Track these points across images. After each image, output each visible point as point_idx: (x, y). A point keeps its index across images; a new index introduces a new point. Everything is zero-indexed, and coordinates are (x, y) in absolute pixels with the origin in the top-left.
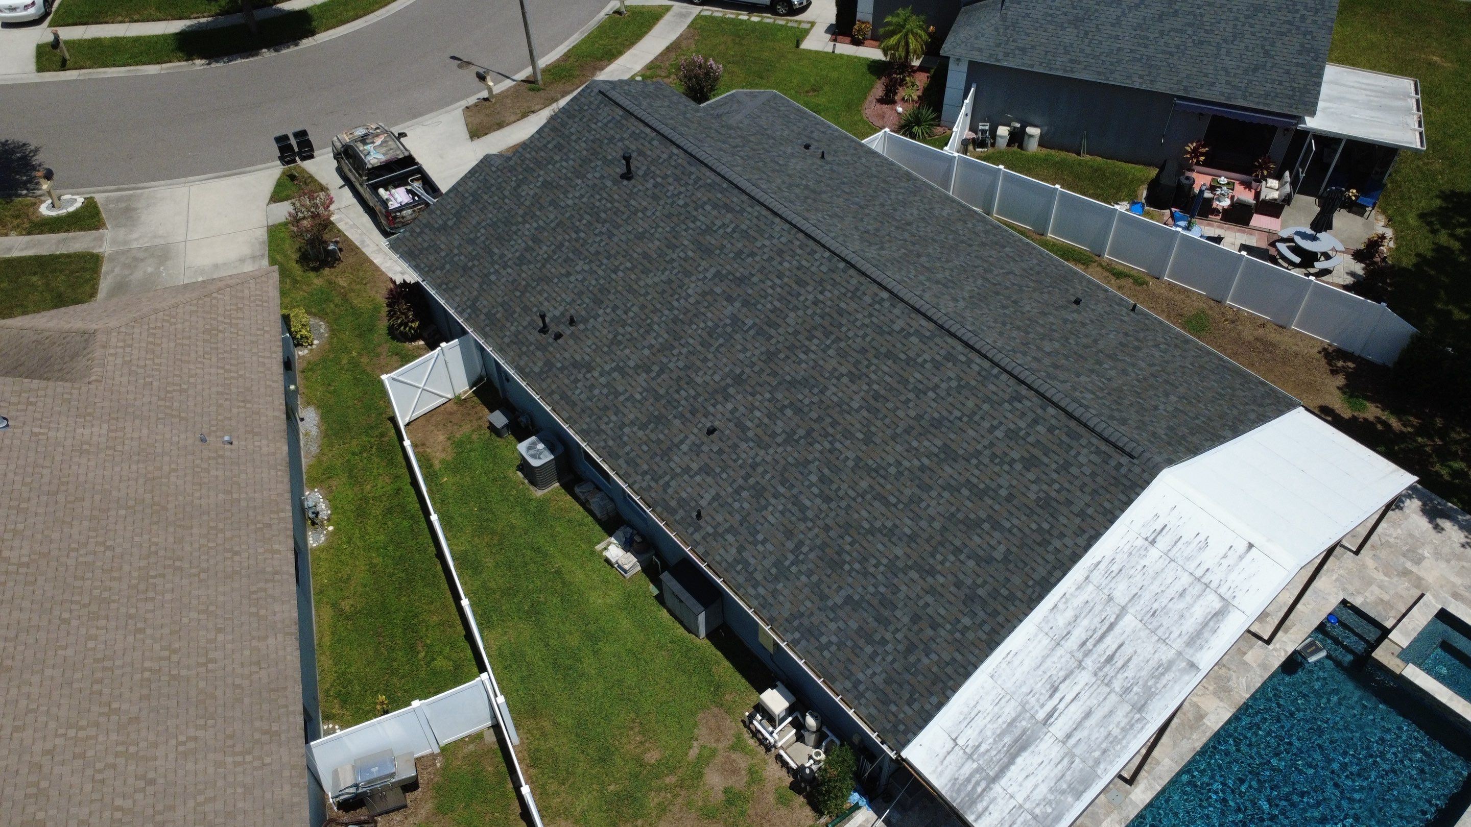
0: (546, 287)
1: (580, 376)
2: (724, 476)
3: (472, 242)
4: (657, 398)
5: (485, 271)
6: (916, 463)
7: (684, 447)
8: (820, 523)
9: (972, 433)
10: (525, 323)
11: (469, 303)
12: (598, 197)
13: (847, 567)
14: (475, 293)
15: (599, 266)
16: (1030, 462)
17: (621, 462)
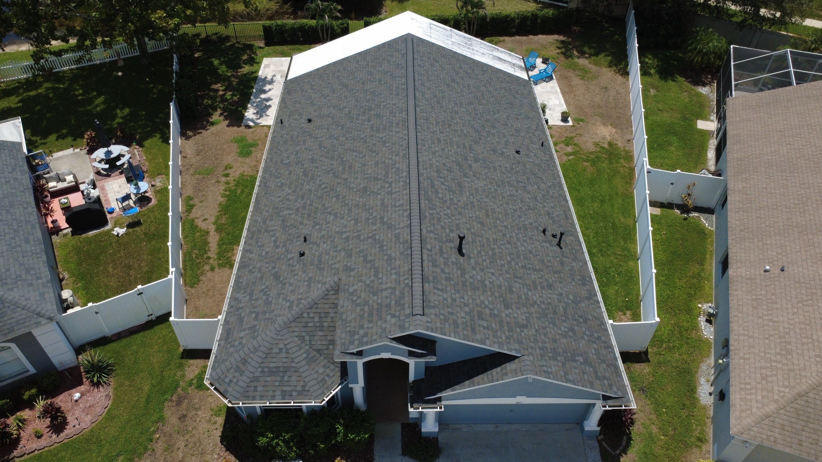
0: (546, 261)
1: (555, 216)
2: (524, 143)
6: (464, 89)
8: (506, 111)
9: (442, 76)
13: (508, 101)
16: (436, 61)
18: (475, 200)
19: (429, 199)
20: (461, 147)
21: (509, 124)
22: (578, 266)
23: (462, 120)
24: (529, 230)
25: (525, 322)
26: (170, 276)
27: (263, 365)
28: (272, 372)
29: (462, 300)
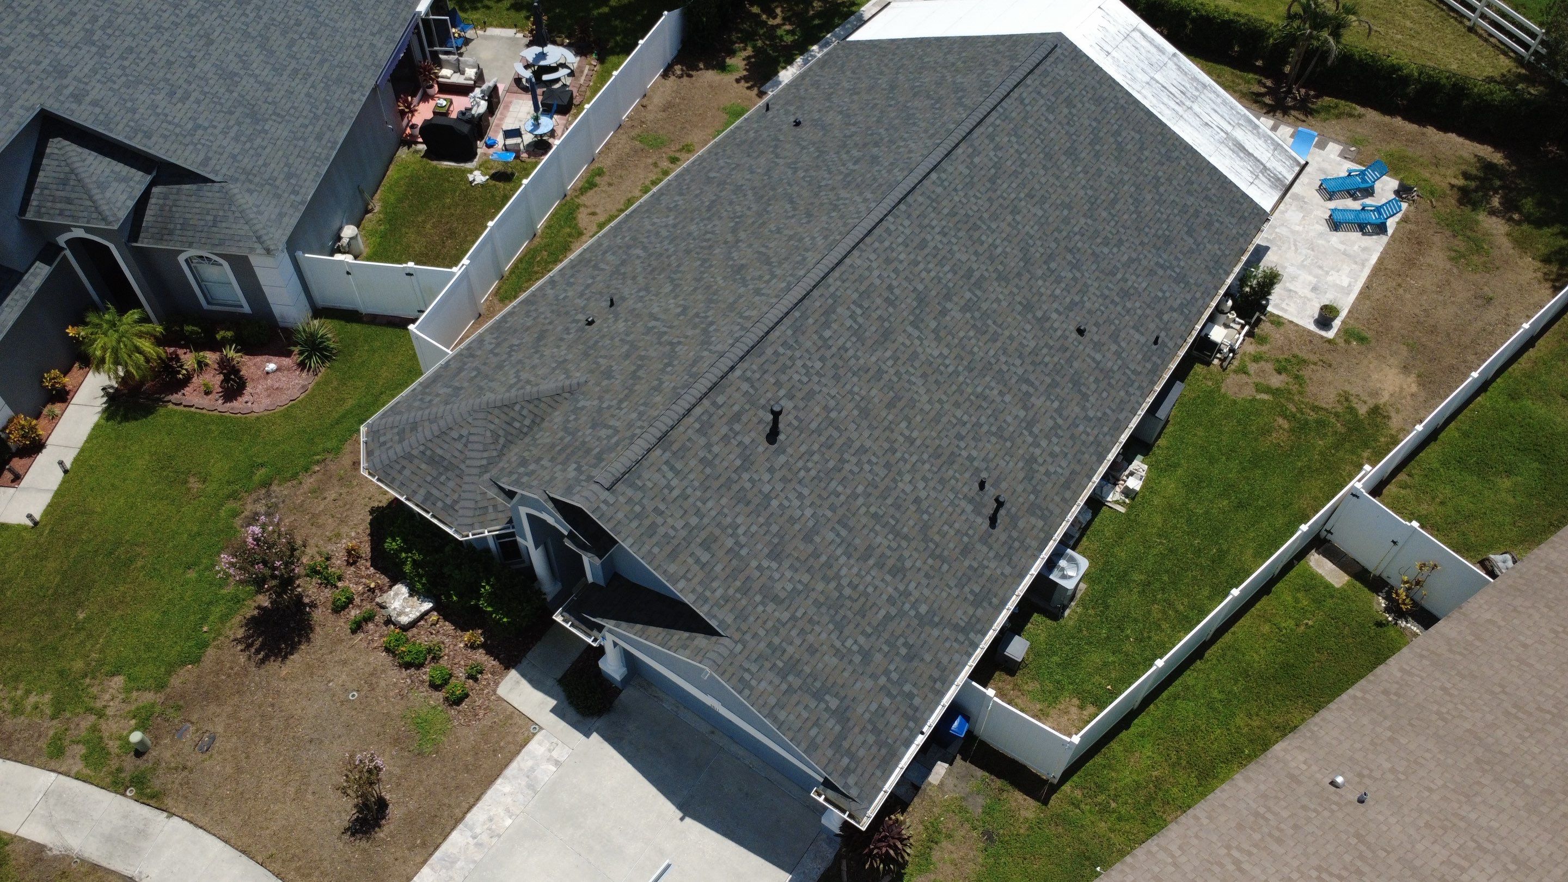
2: (1117, 322)
5: (915, 622)
6: (1081, 175)
7: (1098, 357)
8: (1140, 248)
9: (1052, 135)
10: (985, 549)
12: (802, 473)
13: (1167, 233)
16: (1069, 103)
17: (1122, 417)
18: (892, 371)
19: (797, 330)
20: (961, 273)
21: (1119, 276)
22: (999, 571)
23: (1014, 228)
24: (955, 466)
25: (783, 595)
26: (454, 269)
27: (430, 445)
28: (433, 461)
29: (699, 504)
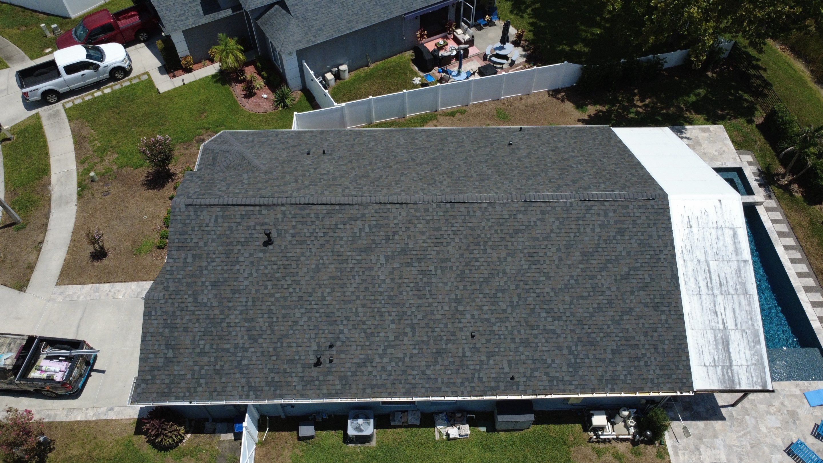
0: (289, 340)
1: (370, 369)
3: (202, 353)
4: (427, 343)
5: (235, 363)
7: (468, 354)
10: (300, 370)
11: (246, 388)
12: (262, 267)
14: (243, 380)
15: (310, 304)
17: (444, 389)
19: (329, 213)
20: (441, 256)
21: (535, 332)
22: (295, 384)
23: (499, 261)
24: (330, 327)
26: (336, 104)
27: (220, 152)
